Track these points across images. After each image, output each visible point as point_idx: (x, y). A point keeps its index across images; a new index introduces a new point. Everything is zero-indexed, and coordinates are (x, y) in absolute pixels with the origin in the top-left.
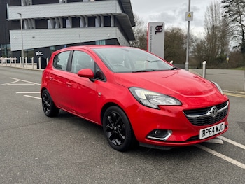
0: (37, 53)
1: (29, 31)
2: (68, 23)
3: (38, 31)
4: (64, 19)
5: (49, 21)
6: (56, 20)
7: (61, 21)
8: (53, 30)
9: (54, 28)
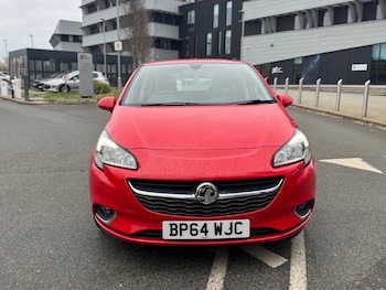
0: (275, 70)
1: (267, 36)
2: (327, 18)
3: (280, 34)
4: (321, 12)
5: (297, 18)
6: (307, 15)
7: (315, 16)
8: (303, 32)
9: (304, 27)
